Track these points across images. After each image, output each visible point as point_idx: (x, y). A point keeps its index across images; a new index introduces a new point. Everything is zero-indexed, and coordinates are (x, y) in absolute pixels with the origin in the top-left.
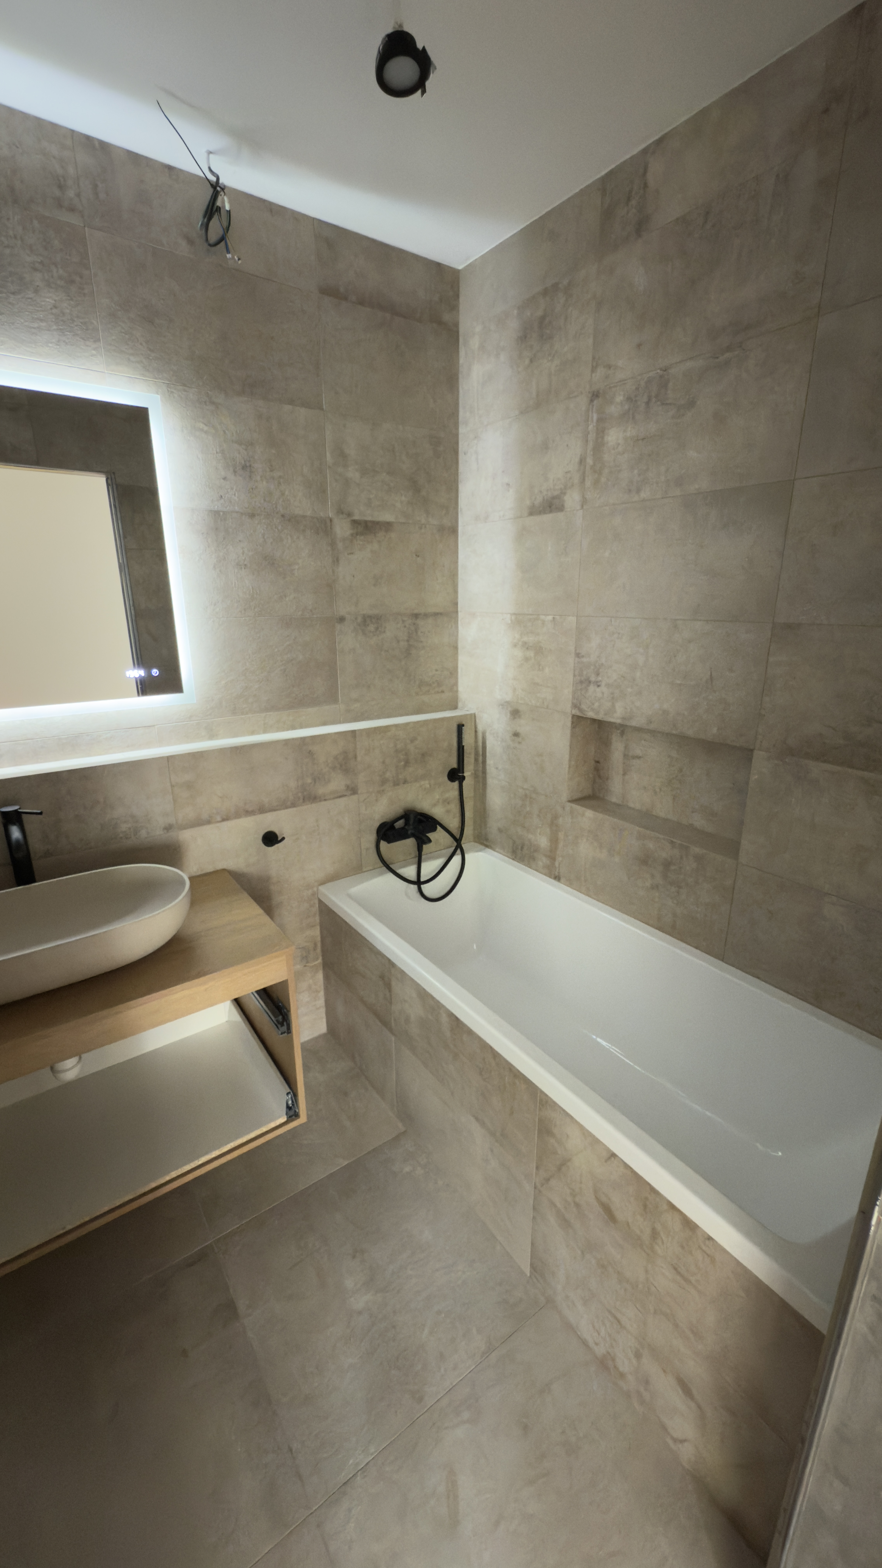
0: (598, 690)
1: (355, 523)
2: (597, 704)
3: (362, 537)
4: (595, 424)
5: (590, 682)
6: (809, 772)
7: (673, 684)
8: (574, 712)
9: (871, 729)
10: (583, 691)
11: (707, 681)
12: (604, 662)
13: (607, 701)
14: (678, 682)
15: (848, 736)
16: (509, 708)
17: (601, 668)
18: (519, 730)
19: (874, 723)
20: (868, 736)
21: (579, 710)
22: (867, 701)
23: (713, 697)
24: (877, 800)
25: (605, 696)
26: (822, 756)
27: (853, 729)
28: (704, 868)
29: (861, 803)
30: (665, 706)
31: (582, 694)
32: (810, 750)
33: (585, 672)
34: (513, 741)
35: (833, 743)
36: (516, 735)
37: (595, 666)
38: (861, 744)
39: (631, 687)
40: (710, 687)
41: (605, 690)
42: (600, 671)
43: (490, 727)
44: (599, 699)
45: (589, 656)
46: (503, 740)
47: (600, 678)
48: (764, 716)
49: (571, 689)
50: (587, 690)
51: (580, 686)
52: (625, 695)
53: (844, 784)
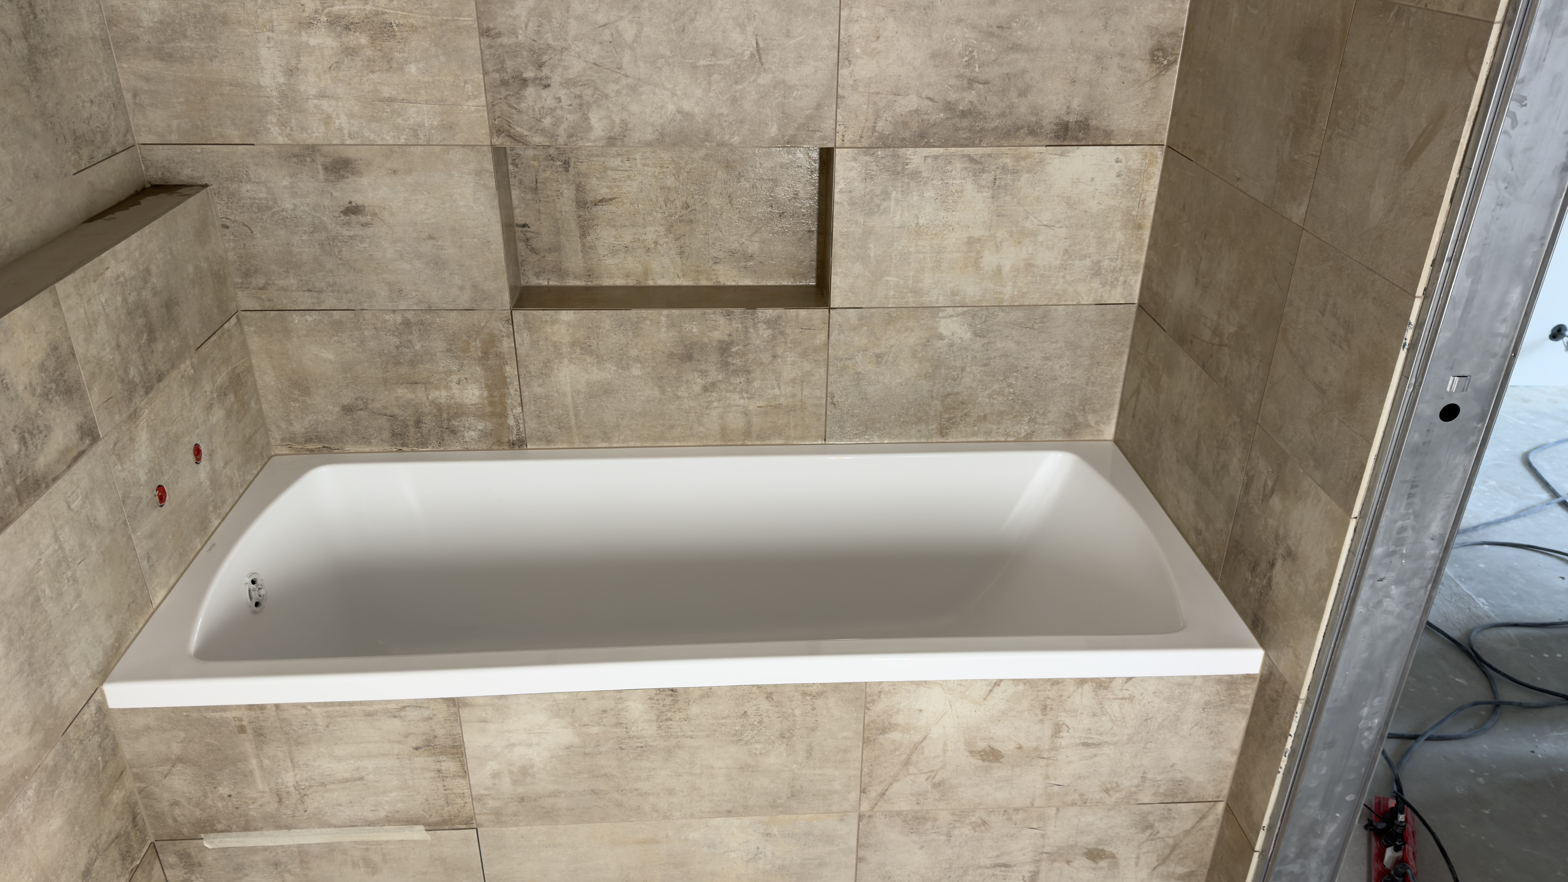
0: (545, 93)
2: (547, 122)
5: (524, 82)
6: (907, 164)
7: (695, 67)
8: (498, 141)
9: (973, 92)
10: (512, 101)
11: (752, 55)
12: (551, 42)
13: (570, 112)
14: (703, 62)
15: (949, 107)
16: (320, 160)
17: (545, 54)
18: (358, 199)
19: (976, 85)
20: (971, 102)
21: (509, 136)
22: (966, 59)
23: (765, 79)
24: (986, 178)
25: (565, 102)
26: (921, 139)
27: (953, 96)
28: (782, 333)
29: (969, 187)
30: (687, 106)
31: (510, 106)
32: (907, 134)
33: (510, 64)
34: (348, 224)
35: (933, 118)
36: (352, 210)
37: (531, 50)
38: (964, 114)
39: (617, 81)
40: (758, 64)
41: (562, 93)
42: (545, 58)
43: (269, 208)
44: (553, 110)
45: (514, 33)
46: (317, 228)
47: (546, 71)
48: (844, 97)
49: (482, 100)
50: (519, 98)
51: (504, 92)
52: (607, 96)
53: (949, 168)
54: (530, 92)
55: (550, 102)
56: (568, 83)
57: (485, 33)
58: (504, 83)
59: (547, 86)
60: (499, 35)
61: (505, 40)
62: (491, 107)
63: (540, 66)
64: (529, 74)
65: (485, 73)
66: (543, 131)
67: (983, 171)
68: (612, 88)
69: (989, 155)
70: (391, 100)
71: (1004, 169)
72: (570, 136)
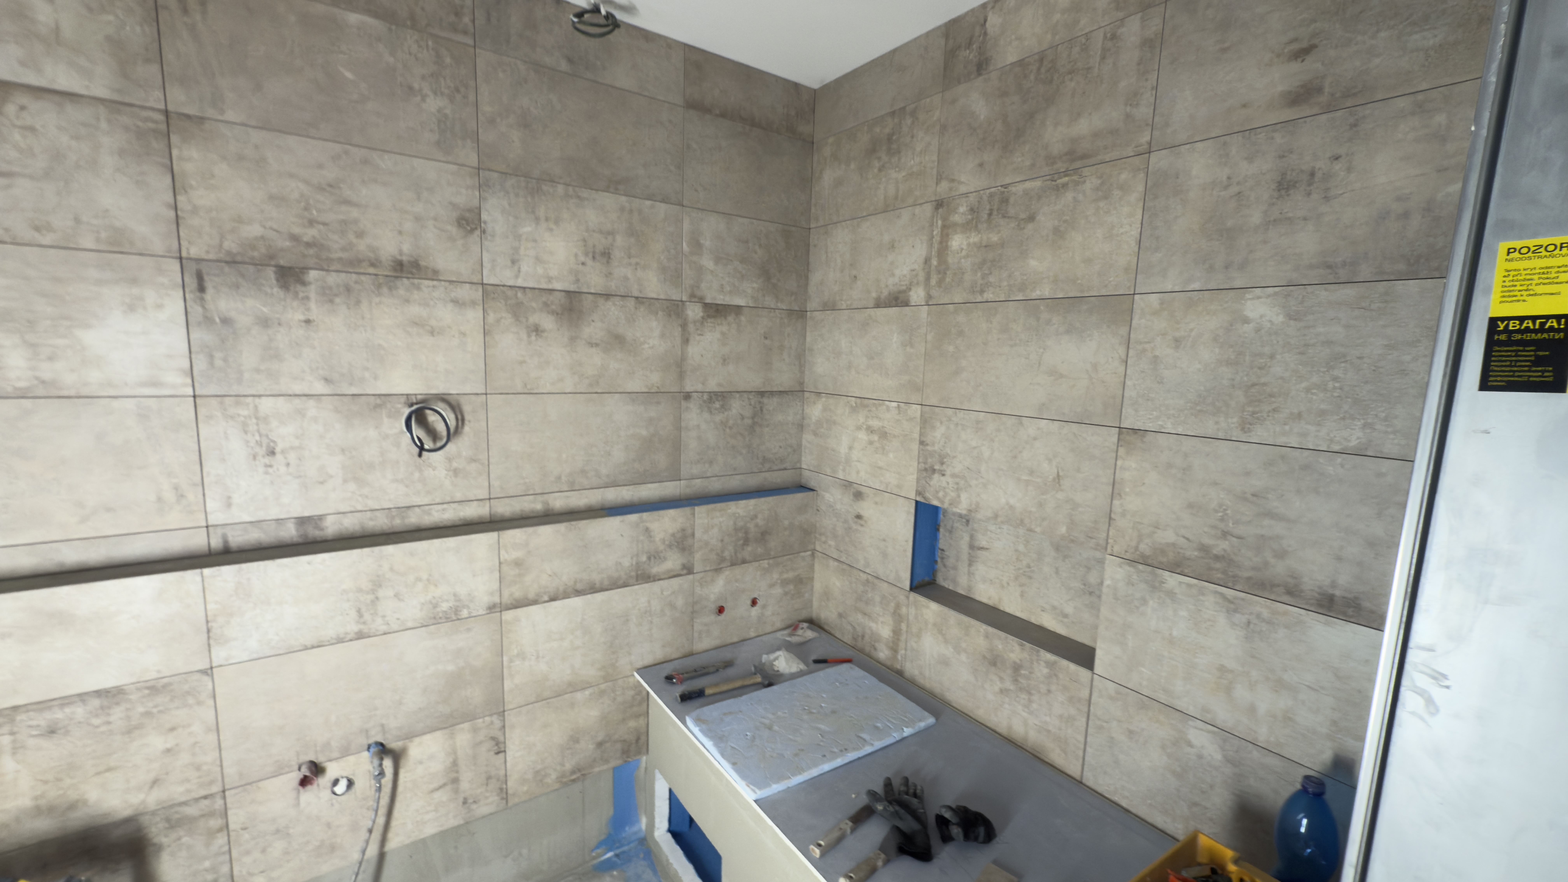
0: (942, 478)
1: (706, 306)
2: (941, 494)
3: (712, 320)
4: (939, 230)
5: (934, 471)
6: (1164, 583)
7: (1019, 480)
8: (918, 499)
9: (1227, 542)
10: (928, 479)
11: (1054, 480)
12: (949, 452)
13: (952, 491)
14: (1024, 477)
15: (1204, 549)
16: (852, 490)
17: (945, 458)
18: (862, 513)
19: (1229, 537)
20: (1225, 550)
21: (923, 497)
22: (1220, 514)
23: (1060, 496)
24: (1238, 618)
25: (951, 485)
26: (1177, 567)
27: (1207, 541)
28: (1056, 675)
29: (1222, 620)
30: (1012, 501)
31: (926, 482)
32: (1164, 560)
33: (930, 460)
34: (856, 523)
35: (1188, 553)
36: (859, 517)
37: (940, 456)
38: (1217, 558)
39: (977, 479)
40: (1057, 485)
41: (950, 480)
42: (945, 460)
43: (833, 507)
44: (944, 488)
45: (933, 445)
46: (846, 521)
47: (944, 467)
48: (1115, 520)
49: (915, 476)
50: (931, 479)
51: (925, 474)
52: (970, 486)
53: (1201, 598)
54: (936, 476)
55: (944, 484)
56: (954, 476)
57: (922, 443)
58: (926, 470)
59: (943, 475)
60: (927, 445)
61: (929, 448)
62: (918, 480)
63: (942, 463)
64: (937, 467)
65: (919, 463)
66: (938, 499)
67: (1235, 611)
68: (973, 483)
69: (1243, 599)
70: (880, 468)
71: (1258, 616)
72: (950, 504)
